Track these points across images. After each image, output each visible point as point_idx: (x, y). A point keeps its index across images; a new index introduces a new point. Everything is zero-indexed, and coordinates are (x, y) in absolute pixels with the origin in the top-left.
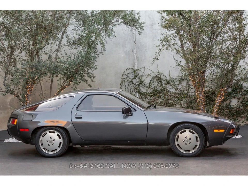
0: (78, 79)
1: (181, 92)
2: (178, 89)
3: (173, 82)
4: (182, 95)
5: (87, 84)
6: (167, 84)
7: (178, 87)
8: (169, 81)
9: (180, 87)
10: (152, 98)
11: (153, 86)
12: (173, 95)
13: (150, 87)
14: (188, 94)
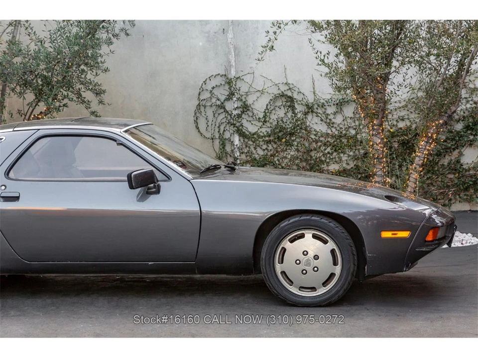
0: (61, 98)
1: (341, 133)
2: (335, 126)
3: (322, 107)
4: (343, 140)
5: (89, 110)
6: (309, 112)
7: (333, 120)
8: (314, 105)
9: (339, 119)
10: (270, 147)
11: (274, 117)
12: (321, 139)
13: (267, 119)
14: (358, 137)
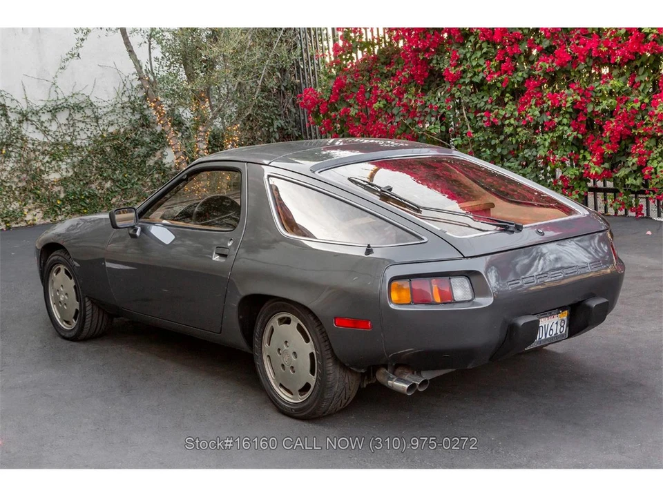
1: (57, 140)
2: (51, 133)
3: (37, 114)
4: (60, 148)
6: (23, 120)
7: (49, 128)
8: (27, 113)
9: (53, 127)
12: (39, 148)
14: (74, 143)
